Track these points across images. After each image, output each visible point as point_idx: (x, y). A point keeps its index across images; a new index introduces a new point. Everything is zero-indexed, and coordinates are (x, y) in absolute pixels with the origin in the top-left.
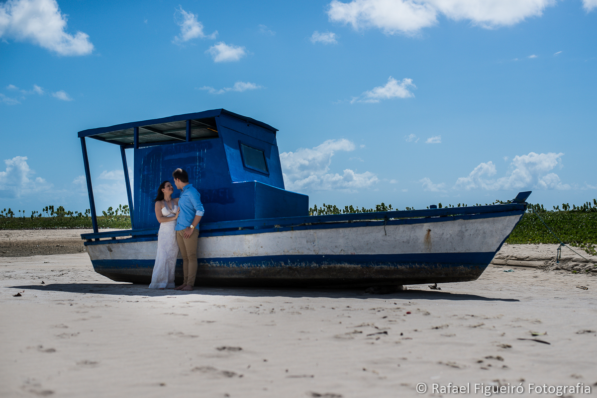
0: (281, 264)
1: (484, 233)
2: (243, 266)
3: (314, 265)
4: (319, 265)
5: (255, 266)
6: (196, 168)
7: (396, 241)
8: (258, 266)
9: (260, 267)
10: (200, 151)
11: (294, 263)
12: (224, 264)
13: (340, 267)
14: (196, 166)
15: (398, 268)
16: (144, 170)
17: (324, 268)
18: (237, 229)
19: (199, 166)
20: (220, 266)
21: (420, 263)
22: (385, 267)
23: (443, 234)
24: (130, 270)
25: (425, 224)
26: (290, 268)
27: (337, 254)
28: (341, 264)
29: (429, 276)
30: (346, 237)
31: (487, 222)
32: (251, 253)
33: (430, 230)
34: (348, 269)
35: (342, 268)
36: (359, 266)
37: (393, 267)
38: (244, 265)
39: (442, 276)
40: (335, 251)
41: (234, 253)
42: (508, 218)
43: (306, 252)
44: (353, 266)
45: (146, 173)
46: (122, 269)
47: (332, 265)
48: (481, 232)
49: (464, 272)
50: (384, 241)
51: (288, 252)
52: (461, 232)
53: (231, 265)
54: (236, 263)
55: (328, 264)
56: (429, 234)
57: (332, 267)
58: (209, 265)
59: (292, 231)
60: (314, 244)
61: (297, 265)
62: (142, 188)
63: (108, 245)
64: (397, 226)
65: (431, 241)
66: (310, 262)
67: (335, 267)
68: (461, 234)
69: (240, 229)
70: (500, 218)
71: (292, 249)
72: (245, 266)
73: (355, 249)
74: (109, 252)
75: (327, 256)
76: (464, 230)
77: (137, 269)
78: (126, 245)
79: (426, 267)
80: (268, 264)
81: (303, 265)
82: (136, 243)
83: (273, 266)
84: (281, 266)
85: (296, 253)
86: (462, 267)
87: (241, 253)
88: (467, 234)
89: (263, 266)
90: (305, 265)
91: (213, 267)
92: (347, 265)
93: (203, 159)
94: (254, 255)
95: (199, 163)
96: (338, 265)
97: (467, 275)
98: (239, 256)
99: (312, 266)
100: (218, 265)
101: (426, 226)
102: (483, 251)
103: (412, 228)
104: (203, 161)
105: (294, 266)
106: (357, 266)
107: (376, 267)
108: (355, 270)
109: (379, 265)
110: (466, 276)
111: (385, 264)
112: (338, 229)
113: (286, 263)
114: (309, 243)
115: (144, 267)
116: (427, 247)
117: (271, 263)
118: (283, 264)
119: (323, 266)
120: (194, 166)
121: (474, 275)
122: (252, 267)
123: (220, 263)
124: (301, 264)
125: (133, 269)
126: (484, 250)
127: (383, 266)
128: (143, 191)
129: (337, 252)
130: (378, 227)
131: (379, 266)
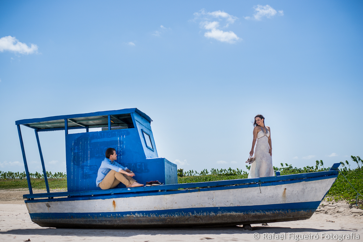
0: (189, 214)
1: (316, 189)
2: (161, 216)
3: (212, 214)
4: (216, 214)
5: (170, 216)
6: (118, 149)
7: (265, 196)
8: (172, 216)
9: (174, 216)
10: (120, 137)
11: (198, 213)
12: (146, 215)
13: (230, 214)
14: (118, 147)
15: (266, 214)
16: (74, 149)
17: (219, 216)
18: (157, 191)
19: (120, 147)
20: (143, 217)
21: (279, 210)
22: (258, 213)
23: (293, 191)
24: (65, 220)
25: (283, 185)
26: (195, 217)
27: (228, 206)
28: (230, 212)
29: (283, 218)
30: (234, 195)
31: (318, 182)
32: (167, 207)
33: (286, 189)
34: (235, 216)
35: (231, 215)
36: (242, 213)
37: (263, 213)
38: (162, 215)
39: (291, 217)
40: (227, 204)
41: (155, 208)
42: (329, 179)
43: (207, 206)
44: (238, 213)
45: (76, 151)
46: (57, 220)
47: (224, 214)
48: (314, 189)
49: (303, 214)
50: (258, 196)
51: (195, 206)
52: (304, 189)
53: (152, 215)
54: (156, 214)
55: (221, 213)
56: (285, 191)
57: (224, 215)
58: (135, 216)
59: (198, 192)
60: (213, 200)
61: (200, 214)
62: (73, 162)
63: (47, 203)
64: (266, 187)
65: (286, 196)
66: (210, 212)
67: (226, 215)
68: (303, 191)
69: (160, 191)
70: (325, 180)
71: (197, 204)
72: (163, 216)
73: (240, 203)
74: (47, 208)
75: (221, 208)
76: (305, 188)
77: (71, 220)
78: (64, 202)
79: (282, 212)
80: (180, 214)
81: (205, 214)
82: (73, 202)
83: (184, 215)
84: (189, 215)
85: (200, 206)
86: (302, 211)
87: (160, 207)
88: (306, 190)
89: (176, 216)
90: (206, 214)
91: (137, 217)
92: (234, 213)
93: (123, 142)
94: (170, 209)
95: (120, 144)
96: (229, 214)
97: (305, 216)
98: (159, 210)
99: (211, 215)
100: (142, 216)
101: (284, 186)
103: (275, 188)
104: (123, 144)
105: (198, 215)
106: (240, 213)
107: (253, 214)
108: (239, 216)
109: (255, 212)
110: (304, 216)
111: (258, 212)
112: (229, 190)
113: (193, 213)
114: (210, 200)
115: (78, 218)
116: (283, 199)
117: (182, 214)
118: (191, 214)
119: (218, 214)
120: (116, 147)
121: (308, 216)
122: (167, 216)
123: (143, 214)
124: (203, 214)
125: (67, 220)
126: (316, 200)
127: (257, 213)
128: (74, 164)
129: (228, 205)
130: (255, 188)
131: (254, 213)
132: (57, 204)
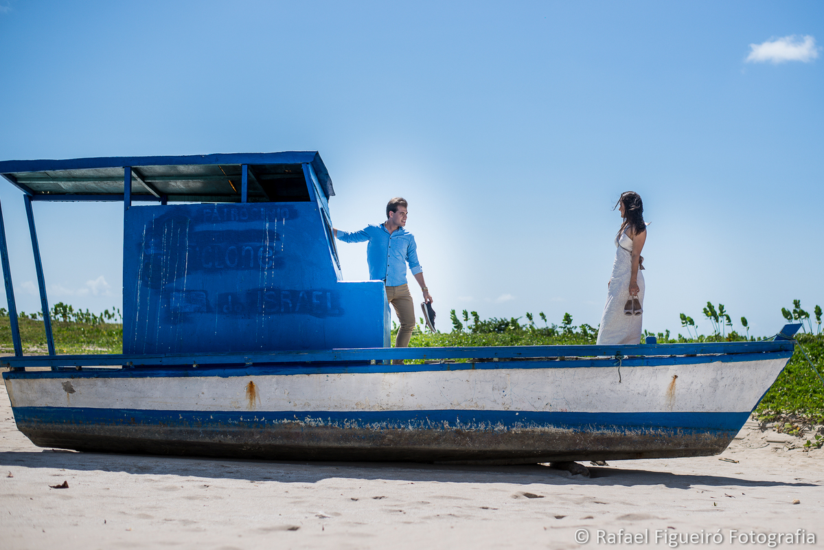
0: (443, 425)
1: (743, 383)
2: (372, 427)
3: (500, 427)
4: (508, 429)
5: (394, 428)
6: (265, 251)
7: (628, 392)
8: (400, 427)
9: (404, 429)
10: (271, 221)
11: (466, 424)
12: (333, 421)
13: (541, 431)
14: (265, 247)
15: (625, 435)
16: (147, 246)
17: (515, 433)
18: (367, 363)
19: (271, 247)
20: (325, 427)
21: (656, 427)
22: (608, 433)
23: (692, 383)
24: (111, 427)
25: (671, 367)
26: (458, 432)
27: (539, 411)
28: (543, 426)
29: (664, 447)
30: (557, 383)
31: (749, 367)
32: (390, 404)
33: (676, 377)
34: (553, 436)
35: (544, 433)
36: (571, 430)
37: (619, 433)
38: (374, 425)
39: (681, 448)
40: (536, 405)
41: (357, 404)
42: (773, 362)
43: (489, 406)
44: (561, 430)
45: (152, 251)
46: (91, 426)
47: (529, 429)
48: (740, 381)
49: (708, 441)
50: (612, 391)
51: (459, 404)
52: (716, 380)
53: (348, 424)
54: (358, 421)
55: (522, 427)
56: (674, 382)
57: (528, 432)
58: (303, 424)
59: (470, 370)
60: (504, 393)
61: (471, 427)
62: (142, 279)
63: (65, 380)
64: (632, 368)
65: (676, 394)
66: (494, 423)
67: (533, 431)
68: (715, 384)
69: (373, 362)
70: (764, 361)
71: (466, 401)
72: (376, 426)
73: (567, 403)
74: (65, 393)
75: (523, 414)
76: (719, 377)
77: (130, 427)
78: (113, 381)
79: (663, 433)
80: (419, 425)
81: (482, 427)
82: (140, 380)
83: (429, 428)
84: (443, 428)
85: (472, 407)
86: (707, 434)
87: (372, 404)
88: (721, 384)
89: (410, 427)
90: (485, 428)
91: (310, 426)
92: (551, 429)
93: (278, 235)
94: (396, 409)
95: (271, 240)
96: (539, 429)
97: (712, 446)
98: (367, 410)
99: (496, 429)
100: (322, 424)
101: (673, 369)
102: (737, 410)
103: (653, 373)
104: (278, 239)
105: (465, 429)
106: (567, 430)
107: (596, 432)
108: (563, 437)
109: (600, 429)
110: (710, 447)
111: (608, 429)
112: (546, 370)
113: (452, 423)
114: (496, 392)
115: (149, 423)
116: (669, 402)
117: (426, 423)
118: (447, 425)
119: (514, 429)
120: (261, 247)
121: (720, 446)
122: (388, 428)
123: (325, 420)
124: (478, 426)
125: (118, 427)
126: (739, 408)
127: (605, 431)
128: (145, 284)
129: (540, 407)
130: (606, 368)
131: (600, 432)
132: (95, 385)
